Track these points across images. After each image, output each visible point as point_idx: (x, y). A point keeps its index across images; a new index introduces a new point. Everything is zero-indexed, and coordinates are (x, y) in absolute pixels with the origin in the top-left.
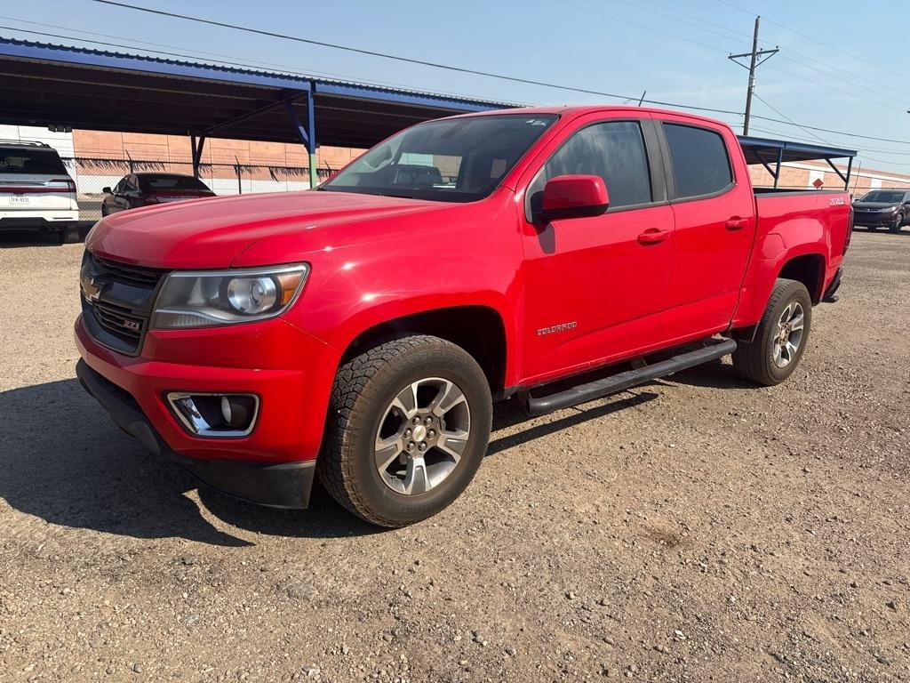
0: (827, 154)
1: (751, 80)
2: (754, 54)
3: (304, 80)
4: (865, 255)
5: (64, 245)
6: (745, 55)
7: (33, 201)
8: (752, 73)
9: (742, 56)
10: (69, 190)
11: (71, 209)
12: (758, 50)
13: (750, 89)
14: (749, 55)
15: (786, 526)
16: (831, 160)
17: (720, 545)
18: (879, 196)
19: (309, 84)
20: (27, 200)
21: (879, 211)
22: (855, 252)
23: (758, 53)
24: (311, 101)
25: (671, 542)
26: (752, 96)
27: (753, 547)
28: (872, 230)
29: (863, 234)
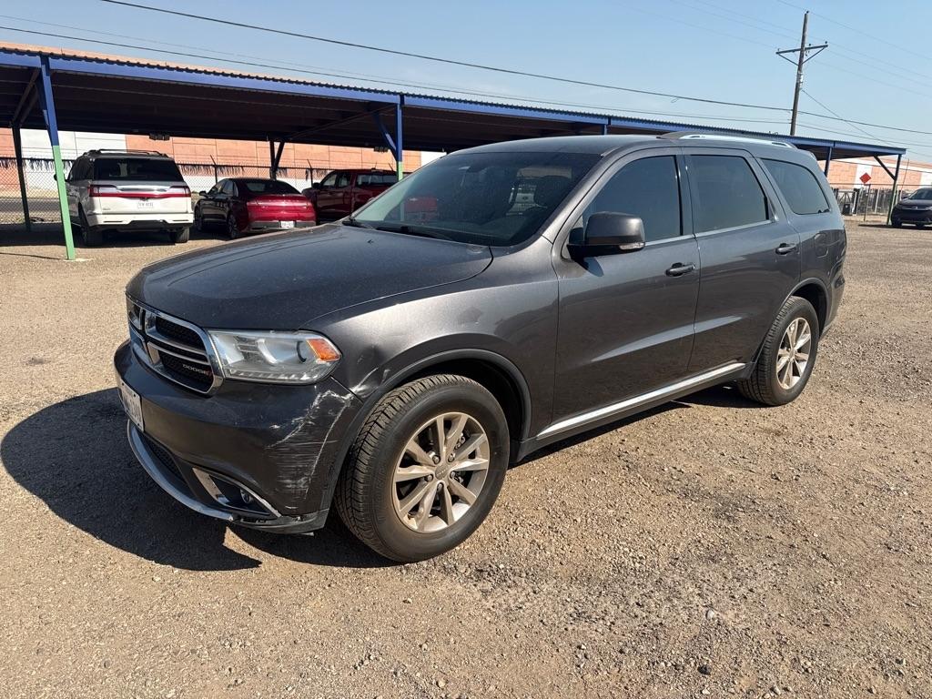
0: (875, 153)
1: (799, 76)
2: (802, 50)
3: (395, 93)
4: (912, 252)
5: (177, 245)
6: (794, 51)
7: (157, 205)
8: (799, 69)
9: (790, 51)
10: (186, 196)
11: (187, 213)
12: (806, 46)
13: (797, 85)
14: (798, 50)
15: (850, 428)
16: (879, 157)
17: (809, 436)
18: (928, 194)
19: (398, 97)
20: (151, 204)
21: (927, 209)
22: (901, 249)
23: (806, 49)
24: (399, 112)
25: (778, 434)
26: (800, 92)
27: (830, 437)
28: (920, 227)
29: (910, 232)
